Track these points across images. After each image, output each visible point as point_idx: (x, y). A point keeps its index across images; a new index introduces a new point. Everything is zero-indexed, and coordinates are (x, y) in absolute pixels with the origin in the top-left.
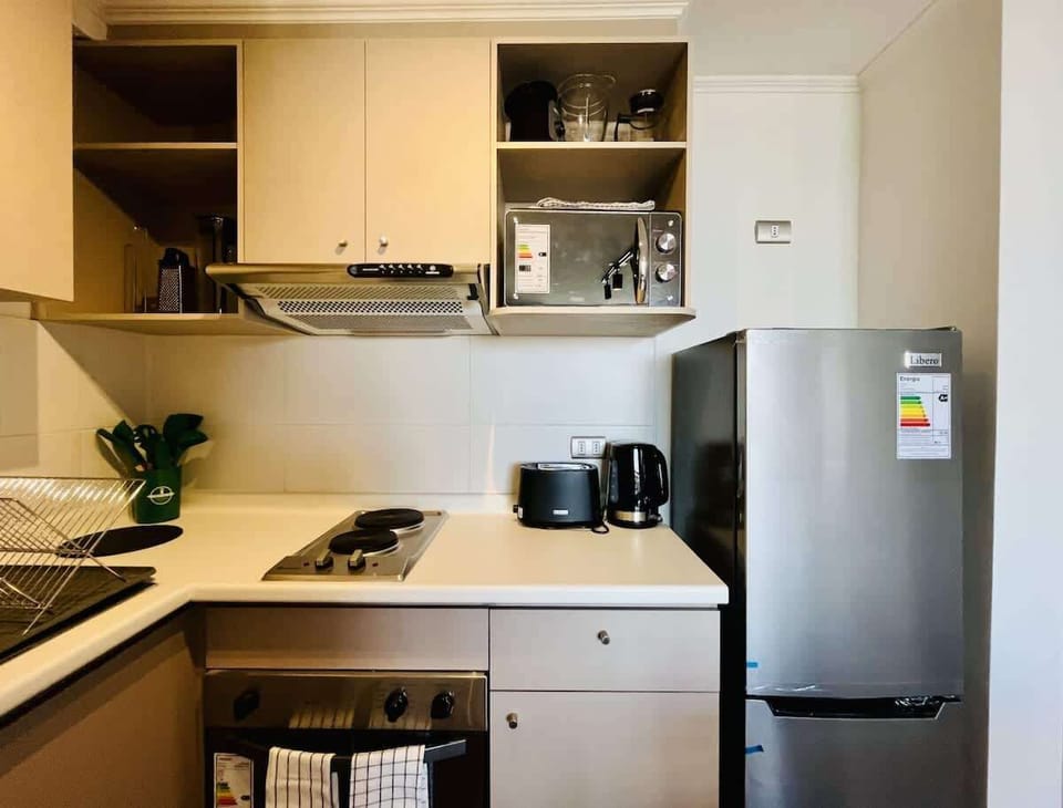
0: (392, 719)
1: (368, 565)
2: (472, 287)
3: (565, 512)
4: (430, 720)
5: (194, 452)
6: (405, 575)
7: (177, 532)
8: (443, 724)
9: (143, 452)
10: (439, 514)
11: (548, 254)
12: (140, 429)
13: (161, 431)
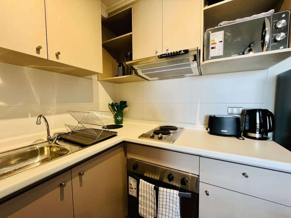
0: (170, 181)
1: (163, 138)
2: (195, 56)
3: (226, 131)
4: (180, 184)
5: (125, 110)
6: (173, 142)
7: (122, 126)
8: (184, 187)
9: (116, 109)
10: (182, 128)
11: (223, 42)
12: (115, 104)
13: (119, 105)
